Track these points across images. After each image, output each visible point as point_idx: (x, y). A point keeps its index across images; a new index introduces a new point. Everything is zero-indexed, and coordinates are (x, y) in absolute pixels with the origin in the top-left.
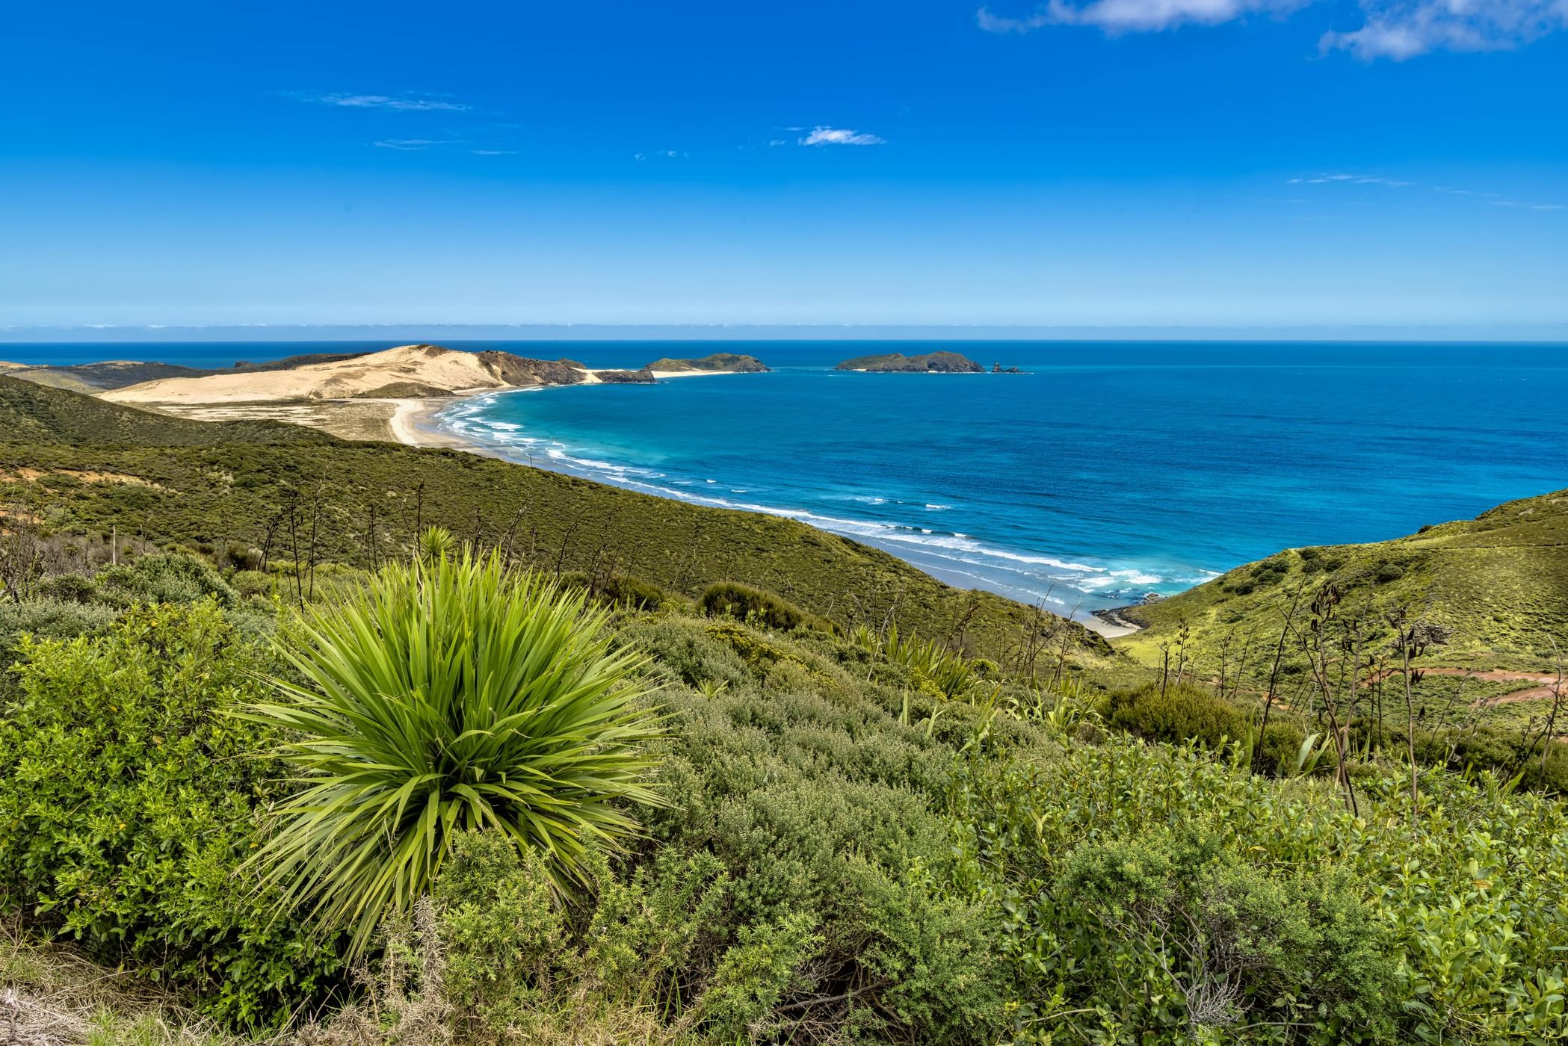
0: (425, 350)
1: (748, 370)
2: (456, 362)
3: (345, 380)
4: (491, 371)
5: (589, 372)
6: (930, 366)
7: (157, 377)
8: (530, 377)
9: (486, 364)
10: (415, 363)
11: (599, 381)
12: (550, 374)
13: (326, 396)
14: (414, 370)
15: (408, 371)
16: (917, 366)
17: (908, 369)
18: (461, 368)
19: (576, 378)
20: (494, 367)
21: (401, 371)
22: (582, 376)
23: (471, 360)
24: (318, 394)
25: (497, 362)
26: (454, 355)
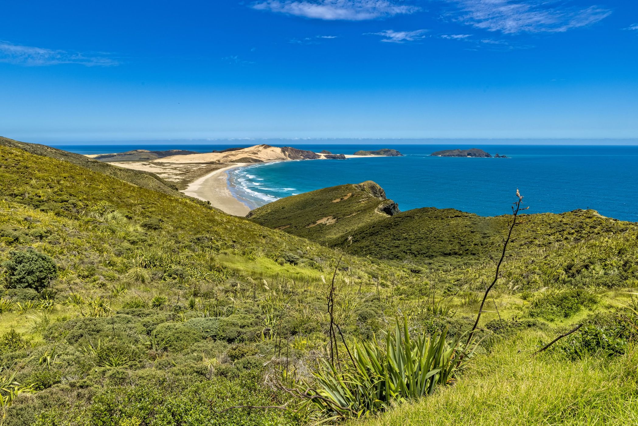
0: (263, 147)
1: (393, 155)
2: (273, 151)
3: (230, 156)
4: (285, 154)
5: (322, 155)
6: (469, 154)
7: (174, 155)
8: (299, 156)
9: (283, 151)
10: (259, 151)
11: (325, 158)
12: (307, 155)
13: (221, 162)
14: (257, 153)
15: (255, 153)
16: (462, 154)
17: (459, 155)
18: (274, 153)
19: (317, 157)
20: (286, 153)
21: (252, 154)
22: (319, 156)
23: (278, 150)
24: (219, 161)
25: (287, 151)
26: (273, 148)
